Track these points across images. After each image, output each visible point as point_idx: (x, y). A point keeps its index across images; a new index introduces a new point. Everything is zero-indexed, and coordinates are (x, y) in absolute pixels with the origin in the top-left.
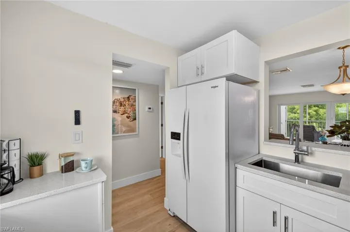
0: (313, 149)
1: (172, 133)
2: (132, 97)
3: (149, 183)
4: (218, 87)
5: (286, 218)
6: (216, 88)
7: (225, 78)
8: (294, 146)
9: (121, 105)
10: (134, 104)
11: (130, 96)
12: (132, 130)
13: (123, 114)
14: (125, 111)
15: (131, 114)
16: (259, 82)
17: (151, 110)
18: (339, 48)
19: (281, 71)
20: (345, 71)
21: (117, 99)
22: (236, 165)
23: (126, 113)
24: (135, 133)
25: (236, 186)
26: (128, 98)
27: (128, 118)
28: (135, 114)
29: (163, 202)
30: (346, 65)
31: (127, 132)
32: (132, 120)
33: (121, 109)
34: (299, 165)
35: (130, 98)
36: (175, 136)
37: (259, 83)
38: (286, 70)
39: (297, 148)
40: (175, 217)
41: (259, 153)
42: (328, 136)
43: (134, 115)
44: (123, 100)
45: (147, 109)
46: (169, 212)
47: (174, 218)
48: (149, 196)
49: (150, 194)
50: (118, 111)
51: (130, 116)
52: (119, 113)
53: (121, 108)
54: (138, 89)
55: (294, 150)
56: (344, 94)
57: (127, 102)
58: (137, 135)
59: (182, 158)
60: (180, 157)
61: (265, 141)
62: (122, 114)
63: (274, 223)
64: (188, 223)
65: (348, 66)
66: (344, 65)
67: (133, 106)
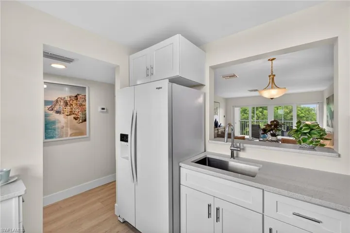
0: (245, 145)
1: (121, 134)
2: (80, 96)
3: (102, 189)
4: (161, 88)
5: (218, 209)
6: (160, 89)
7: (168, 80)
8: (231, 143)
9: (66, 104)
10: (84, 103)
11: (78, 95)
12: (81, 133)
13: (70, 115)
14: (71, 112)
15: (80, 115)
16: (205, 85)
17: (105, 110)
18: (269, 60)
19: (230, 77)
20: (273, 79)
21: (61, 98)
22: (181, 164)
23: (73, 114)
24: (85, 136)
25: (180, 184)
26: (76, 96)
27: (76, 119)
28: (85, 115)
29: (113, 208)
30: (273, 74)
31: (75, 136)
32: (81, 121)
33: (67, 110)
34: (234, 160)
35: (79, 97)
36: (124, 138)
37: (205, 87)
38: (234, 76)
39: (233, 145)
40: (125, 222)
41: (205, 151)
42: (262, 134)
43: (83, 116)
44: (69, 99)
45: (100, 110)
46: (119, 218)
47: (124, 225)
48: (100, 203)
49: (101, 202)
50: (62, 111)
51: (78, 118)
52: (64, 113)
53: (67, 108)
54: (89, 87)
55: (231, 147)
56: (272, 99)
57: (74, 102)
58: (88, 139)
59: (130, 160)
60: (128, 159)
61: (210, 140)
62: (67, 115)
63: (209, 215)
64: (136, 228)
65: (274, 75)
66: (272, 74)
67: (82, 106)
